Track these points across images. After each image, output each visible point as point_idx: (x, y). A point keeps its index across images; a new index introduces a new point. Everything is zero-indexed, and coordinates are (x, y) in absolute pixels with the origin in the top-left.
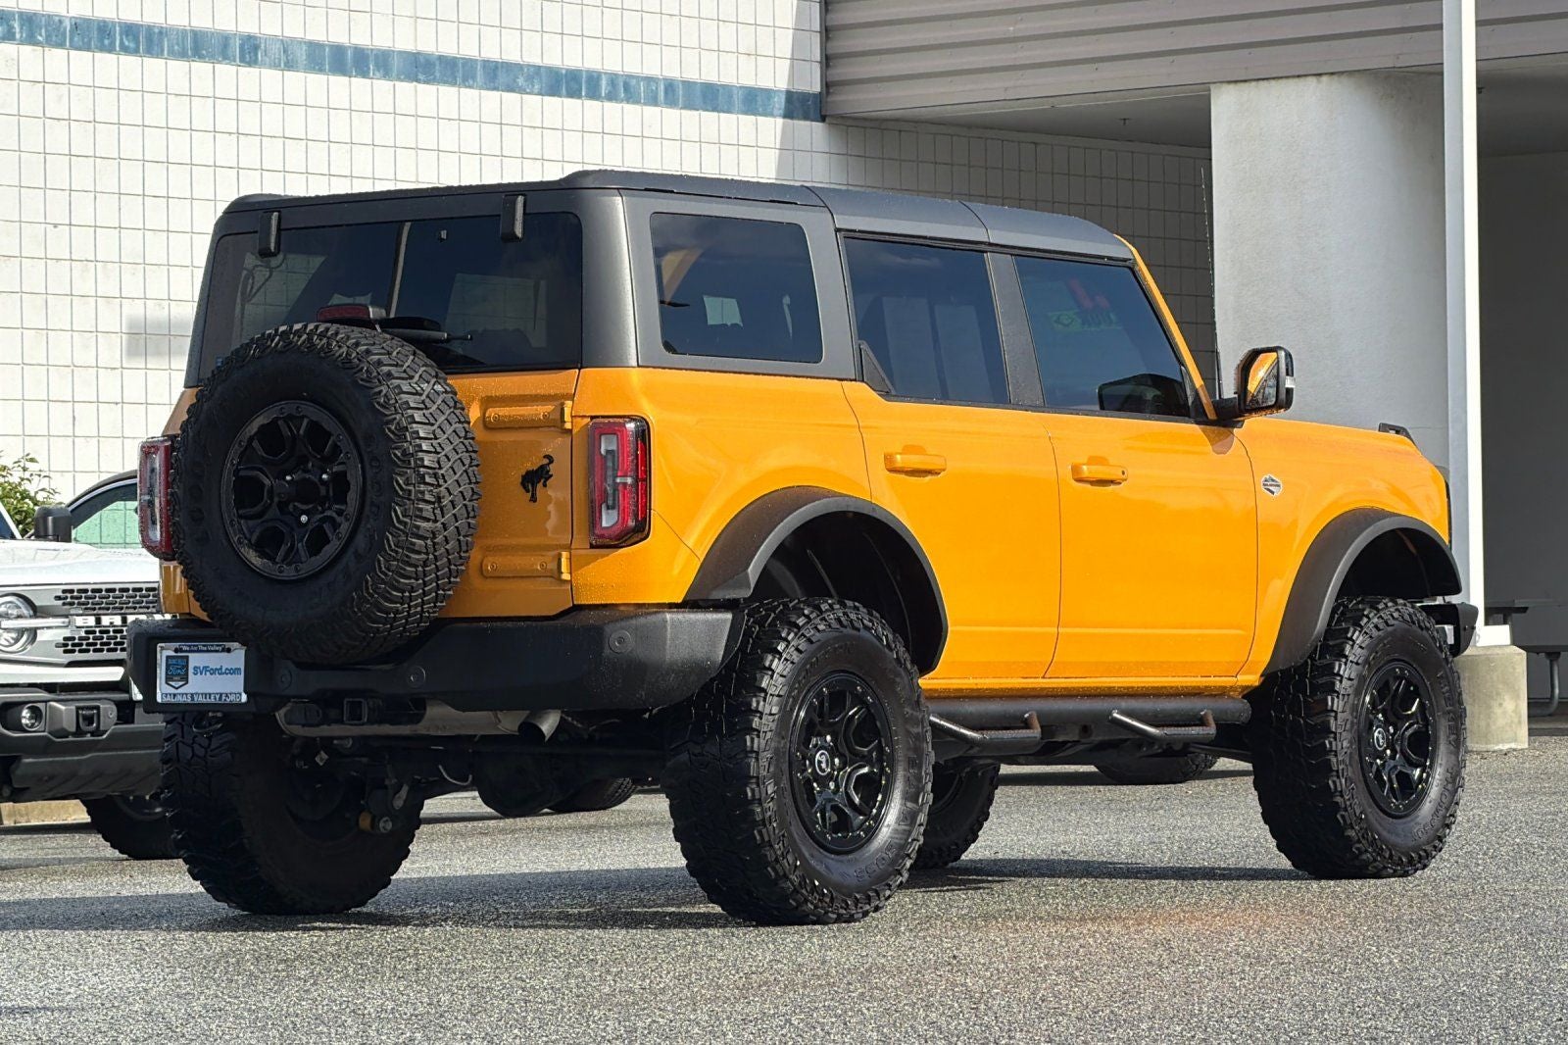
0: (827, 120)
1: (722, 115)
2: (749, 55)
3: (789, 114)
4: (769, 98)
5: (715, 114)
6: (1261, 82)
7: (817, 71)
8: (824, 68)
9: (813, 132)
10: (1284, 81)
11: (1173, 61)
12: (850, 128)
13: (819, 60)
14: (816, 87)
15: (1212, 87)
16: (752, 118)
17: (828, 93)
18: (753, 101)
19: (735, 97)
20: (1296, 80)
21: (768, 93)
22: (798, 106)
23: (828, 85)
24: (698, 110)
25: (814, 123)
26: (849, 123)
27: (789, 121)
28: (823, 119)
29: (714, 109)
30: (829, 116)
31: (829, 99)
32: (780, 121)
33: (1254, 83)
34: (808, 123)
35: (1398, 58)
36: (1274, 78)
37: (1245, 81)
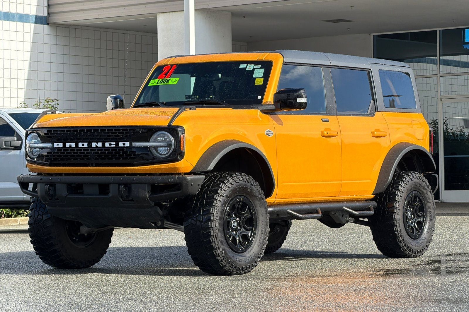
0: (49, 25)
1: (11, 22)
2: (21, 4)
3: (36, 22)
4: (28, 17)
5: (8, 22)
6: (170, 13)
7: (45, 9)
8: (48, 8)
9: (44, 28)
10: (177, 12)
11: (146, 6)
12: (57, 27)
13: (46, 6)
14: (45, 14)
15: (157, 14)
16: (22, 23)
17: (49, 16)
18: (22, 18)
19: (16, 17)
20: (180, 12)
21: (28, 16)
22: (39, 20)
23: (49, 14)
24: (2, 20)
25: (44, 25)
26: (57, 26)
27: (36, 24)
28: (48, 24)
29: (8, 20)
30: (50, 23)
31: (50, 18)
32: (33, 25)
33: (168, 13)
34: (42, 25)
35: (208, 5)
36: (174, 12)
37: (166, 12)
